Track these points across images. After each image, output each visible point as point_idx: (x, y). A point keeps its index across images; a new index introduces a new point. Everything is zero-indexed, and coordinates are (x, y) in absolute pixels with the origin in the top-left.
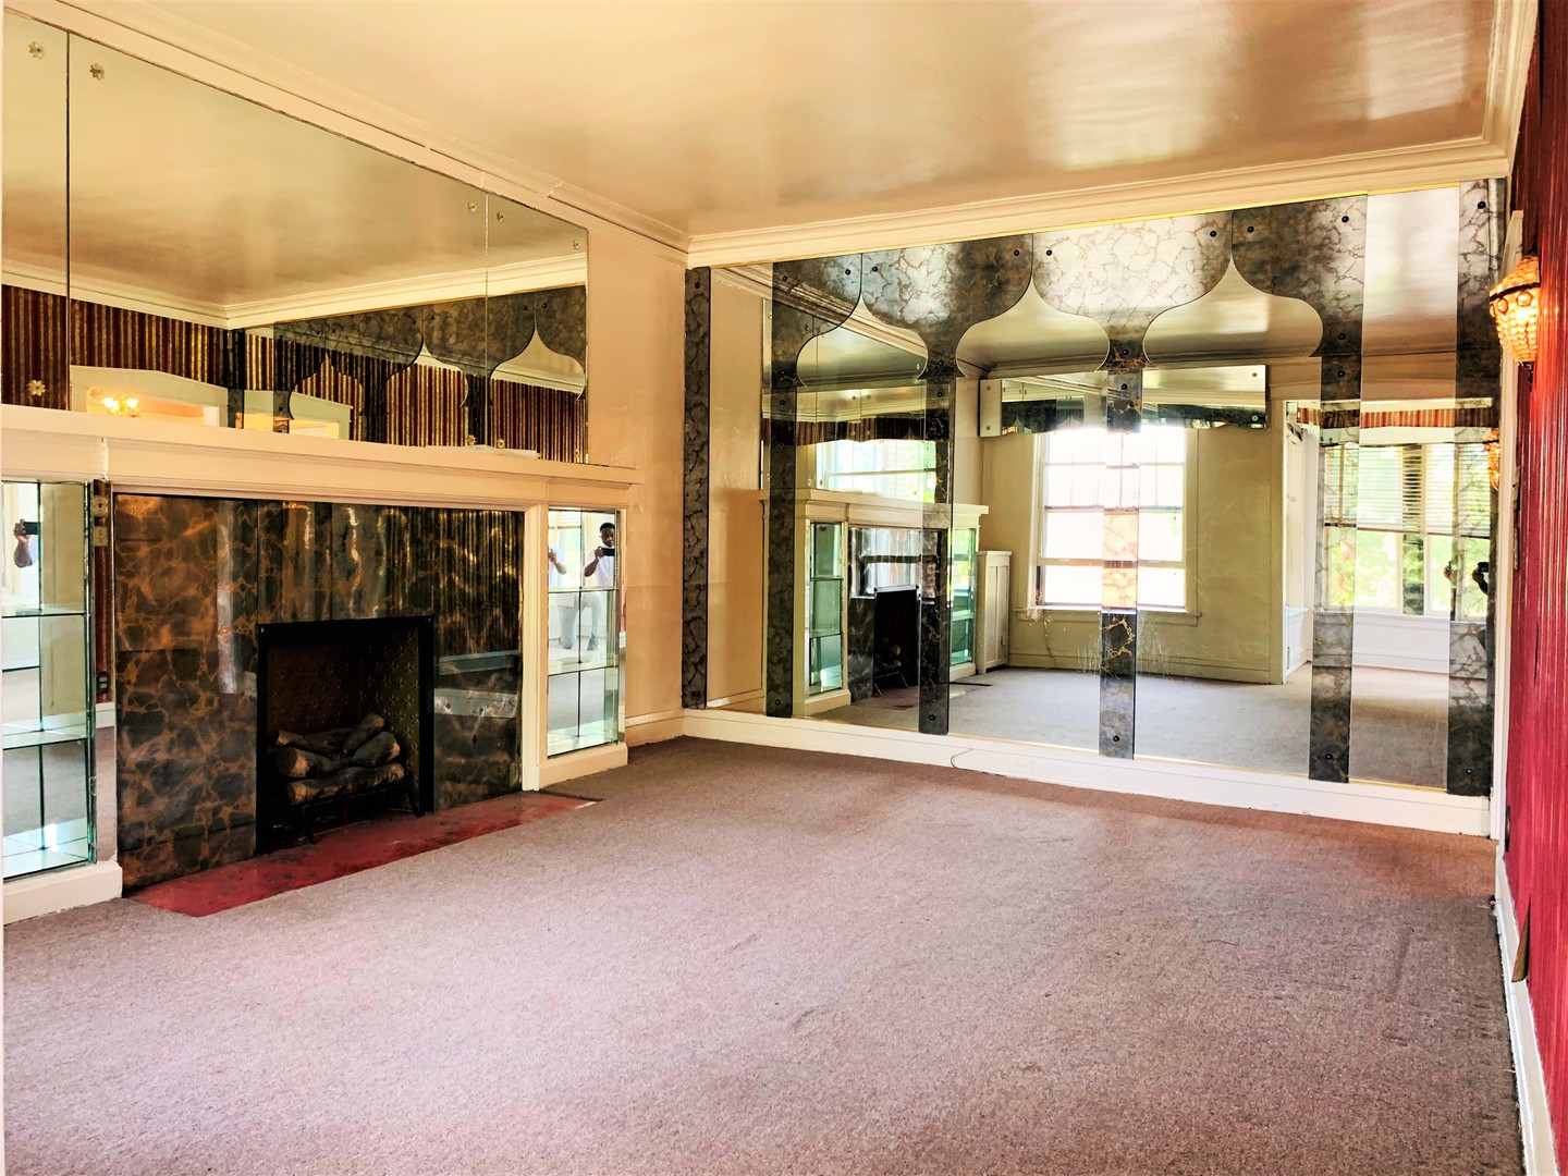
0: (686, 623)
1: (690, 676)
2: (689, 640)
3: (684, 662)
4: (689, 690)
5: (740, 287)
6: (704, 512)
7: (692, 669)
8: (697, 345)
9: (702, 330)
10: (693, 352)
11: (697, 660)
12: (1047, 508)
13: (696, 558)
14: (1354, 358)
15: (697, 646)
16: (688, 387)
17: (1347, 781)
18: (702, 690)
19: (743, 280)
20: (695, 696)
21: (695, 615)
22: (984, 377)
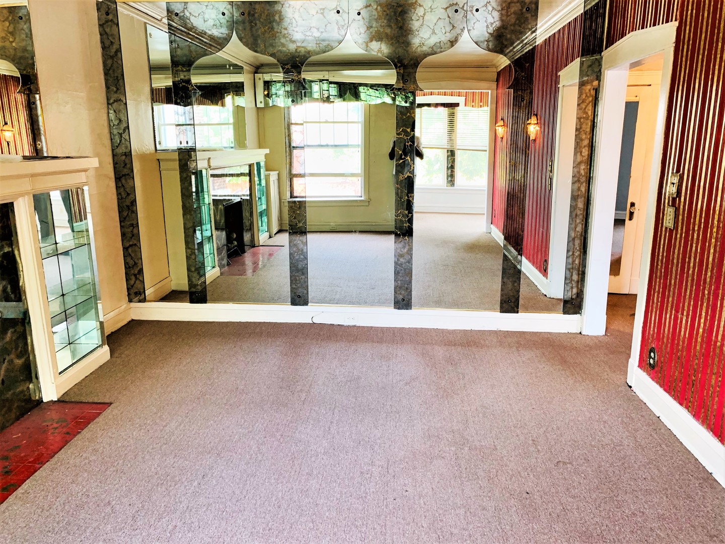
0: (125, 249)
1: (132, 282)
2: (129, 259)
3: (126, 274)
4: (132, 291)
5: (132, 14)
6: (130, 175)
7: (133, 278)
8: (112, 57)
9: (115, 47)
10: (109, 62)
11: (136, 272)
12: (294, 147)
13: (128, 206)
14: (529, 91)
15: (135, 263)
16: (107, 87)
17: (518, 312)
18: (142, 291)
19: (134, 10)
20: (136, 293)
21: (131, 243)
22: (256, 72)
